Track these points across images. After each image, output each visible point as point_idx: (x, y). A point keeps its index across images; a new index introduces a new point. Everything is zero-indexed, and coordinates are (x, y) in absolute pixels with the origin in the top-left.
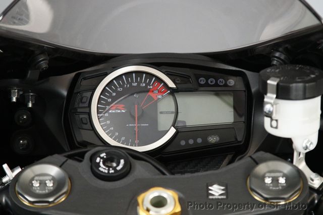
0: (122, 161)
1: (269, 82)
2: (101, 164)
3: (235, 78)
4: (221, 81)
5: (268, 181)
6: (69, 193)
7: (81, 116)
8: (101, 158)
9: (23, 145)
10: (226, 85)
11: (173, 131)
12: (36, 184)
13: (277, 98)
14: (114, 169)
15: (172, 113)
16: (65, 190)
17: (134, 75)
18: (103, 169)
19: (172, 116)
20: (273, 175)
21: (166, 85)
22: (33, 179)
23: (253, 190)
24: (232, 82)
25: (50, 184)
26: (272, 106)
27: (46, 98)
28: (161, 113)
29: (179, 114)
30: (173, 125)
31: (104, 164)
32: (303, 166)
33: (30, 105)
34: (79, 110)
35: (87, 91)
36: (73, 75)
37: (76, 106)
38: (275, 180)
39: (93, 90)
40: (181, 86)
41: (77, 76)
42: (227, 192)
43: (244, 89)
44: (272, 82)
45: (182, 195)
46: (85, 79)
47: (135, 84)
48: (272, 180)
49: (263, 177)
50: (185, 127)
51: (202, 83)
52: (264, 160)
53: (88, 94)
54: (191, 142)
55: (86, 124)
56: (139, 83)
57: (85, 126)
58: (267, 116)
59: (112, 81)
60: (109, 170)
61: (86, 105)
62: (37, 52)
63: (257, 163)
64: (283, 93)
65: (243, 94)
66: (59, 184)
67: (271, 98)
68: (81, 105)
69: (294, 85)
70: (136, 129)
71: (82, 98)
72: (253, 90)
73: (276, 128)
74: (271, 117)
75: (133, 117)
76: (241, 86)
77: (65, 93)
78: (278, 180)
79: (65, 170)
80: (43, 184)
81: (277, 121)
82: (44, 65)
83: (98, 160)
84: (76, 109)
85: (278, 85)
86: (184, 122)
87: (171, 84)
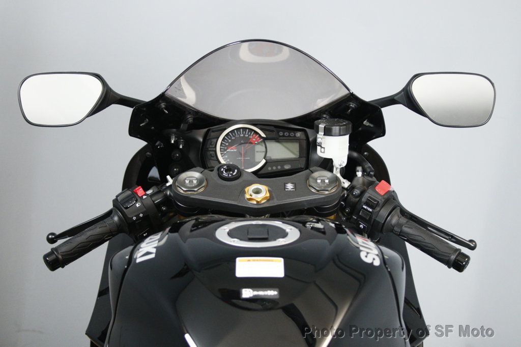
0: (236, 171)
1: (320, 126)
2: (224, 172)
3: (300, 133)
4: (292, 134)
5: (319, 181)
6: (206, 186)
7: (211, 153)
8: (224, 169)
9: (176, 171)
10: (295, 136)
11: (264, 161)
12: (187, 182)
13: (324, 135)
14: (232, 174)
15: (263, 152)
16: (203, 185)
17: (241, 130)
18: (225, 174)
19: (264, 154)
20: (321, 178)
21: (260, 135)
22: (185, 179)
23: (310, 186)
24: (298, 134)
25: (195, 182)
26: (322, 139)
27: (190, 142)
28: (257, 152)
29: (268, 153)
30: (265, 158)
31: (225, 172)
32: (339, 175)
33: (181, 147)
34: (210, 149)
35: (214, 138)
36: (206, 130)
37: (208, 147)
38: (323, 181)
39: (218, 138)
40: (269, 136)
41: (208, 131)
42: (295, 187)
43: (305, 138)
44: (322, 126)
45: (270, 189)
46: (213, 132)
47: (242, 135)
48: (321, 181)
49: (316, 180)
50: (271, 159)
51: (281, 135)
52: (316, 171)
53: (215, 140)
54: (274, 168)
55: (213, 157)
56: (244, 135)
57: (212, 158)
58: (319, 146)
59: (228, 133)
60: (228, 175)
61: (214, 146)
62: (187, 113)
63: (312, 172)
64: (328, 132)
65: (305, 141)
66: (200, 182)
67: (321, 135)
68: (211, 146)
69: (334, 127)
70: (243, 160)
71: (211, 142)
72: (311, 139)
73: (324, 152)
74: (321, 146)
75: (241, 154)
76: (303, 137)
77: (201, 140)
78: (324, 181)
79: (203, 175)
80: (191, 182)
81: (324, 148)
82: (190, 120)
83: (222, 170)
84: (208, 148)
85: (325, 127)
86: (270, 157)
87: (263, 135)
